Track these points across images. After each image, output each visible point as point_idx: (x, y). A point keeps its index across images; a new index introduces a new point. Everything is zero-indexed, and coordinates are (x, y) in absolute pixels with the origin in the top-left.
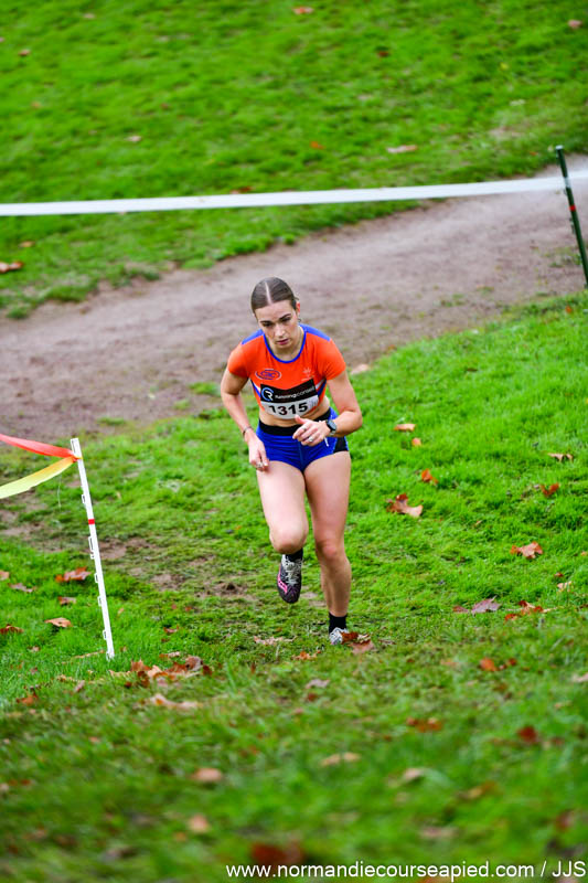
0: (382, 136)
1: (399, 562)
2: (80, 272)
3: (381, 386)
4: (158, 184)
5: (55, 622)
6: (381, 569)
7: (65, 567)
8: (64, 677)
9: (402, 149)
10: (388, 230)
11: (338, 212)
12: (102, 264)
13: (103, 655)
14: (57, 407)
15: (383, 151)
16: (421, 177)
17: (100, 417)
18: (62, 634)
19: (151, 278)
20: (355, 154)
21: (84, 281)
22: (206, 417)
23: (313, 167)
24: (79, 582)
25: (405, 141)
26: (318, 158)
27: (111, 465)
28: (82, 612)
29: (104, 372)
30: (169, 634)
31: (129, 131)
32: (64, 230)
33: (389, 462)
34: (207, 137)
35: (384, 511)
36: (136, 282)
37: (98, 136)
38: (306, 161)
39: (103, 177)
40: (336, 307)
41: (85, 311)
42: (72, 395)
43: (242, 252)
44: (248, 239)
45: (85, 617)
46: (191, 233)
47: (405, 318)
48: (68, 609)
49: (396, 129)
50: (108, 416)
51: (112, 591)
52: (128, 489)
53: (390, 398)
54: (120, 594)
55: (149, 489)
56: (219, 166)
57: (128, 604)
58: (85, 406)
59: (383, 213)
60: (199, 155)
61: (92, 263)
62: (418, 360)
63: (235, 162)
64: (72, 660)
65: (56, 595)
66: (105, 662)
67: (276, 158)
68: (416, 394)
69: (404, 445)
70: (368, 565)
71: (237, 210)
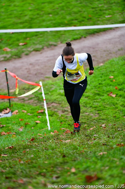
0: (104, 13)
1: (111, 107)
2: (40, 44)
3: (106, 68)
4: (56, 25)
5: (37, 122)
6: (107, 109)
7: (38, 109)
8: (39, 134)
9: (109, 16)
10: (106, 34)
11: (95, 30)
12: (45, 43)
13: (48, 129)
14: (36, 74)
15: (104, 17)
16: (113, 22)
17: (45, 76)
18: (38, 125)
19: (55, 46)
20: (98, 18)
21: (41, 47)
23: (89, 21)
24: (42, 113)
25: (109, 14)
26: (91, 19)
27: (48, 87)
28: (42, 119)
29: (46, 66)
30: (62, 124)
31: (49, 14)
32: (36, 35)
33: (108, 85)
34: (66, 15)
35: (107, 96)
37: (43, 15)
38: (88, 19)
39: (44, 24)
40: (95, 51)
41: (41, 53)
42: (39, 71)
43: (75, 40)
44: (76, 37)
45: (43, 120)
46: (63, 36)
47: (110, 53)
48: (39, 119)
49: (107, 12)
50: (47, 76)
51: (49, 115)
52: (52, 92)
53: (108, 71)
54: (51, 115)
55: (56, 92)
56: (69, 21)
57: (52, 118)
58: (42, 74)
59: (105, 30)
60: (65, 18)
61: (43, 42)
62: (114, 62)
63: (73, 20)
64: (41, 130)
65: (37, 116)
66: (48, 131)
67: (81, 19)
68: (114, 70)
69: (111, 81)
70: (104, 108)
71: (73, 30)
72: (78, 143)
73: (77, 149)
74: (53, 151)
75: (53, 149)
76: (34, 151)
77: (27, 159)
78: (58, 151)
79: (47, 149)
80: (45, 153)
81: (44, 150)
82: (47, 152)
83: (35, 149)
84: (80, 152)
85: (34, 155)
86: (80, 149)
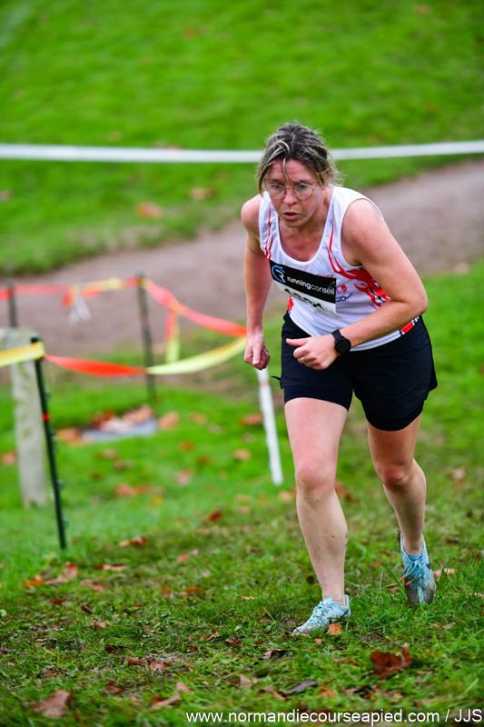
24: (255, 425)
65: (240, 435)
66: (274, 487)
72: (365, 533)
73: (359, 554)
74: (279, 560)
75: (277, 553)
76: (214, 555)
77: (186, 585)
78: (293, 559)
79: (258, 551)
80: (248, 564)
81: (246, 555)
82: (258, 560)
83: (217, 551)
84: (368, 565)
85: (213, 572)
86: (367, 555)
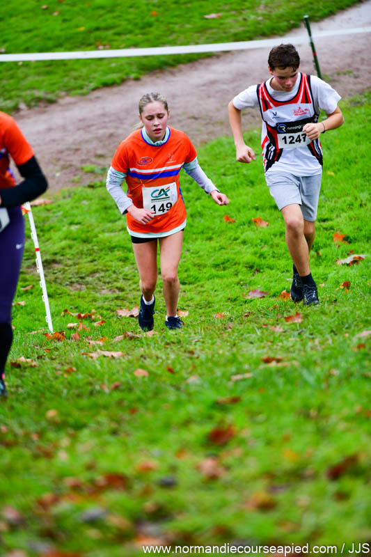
10: (196, 69)
11: (163, 59)
19: (51, 102)
21: (9, 104)
22: (92, 187)
23: (147, 31)
25: (214, 11)
26: (150, 25)
36: (42, 104)
38: (143, 27)
43: (106, 85)
44: (110, 77)
59: (192, 60)
62: (222, 149)
63: (97, 29)
71: (101, 59)
